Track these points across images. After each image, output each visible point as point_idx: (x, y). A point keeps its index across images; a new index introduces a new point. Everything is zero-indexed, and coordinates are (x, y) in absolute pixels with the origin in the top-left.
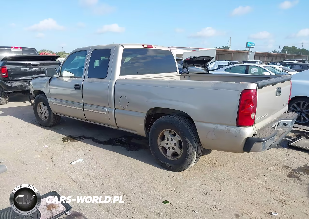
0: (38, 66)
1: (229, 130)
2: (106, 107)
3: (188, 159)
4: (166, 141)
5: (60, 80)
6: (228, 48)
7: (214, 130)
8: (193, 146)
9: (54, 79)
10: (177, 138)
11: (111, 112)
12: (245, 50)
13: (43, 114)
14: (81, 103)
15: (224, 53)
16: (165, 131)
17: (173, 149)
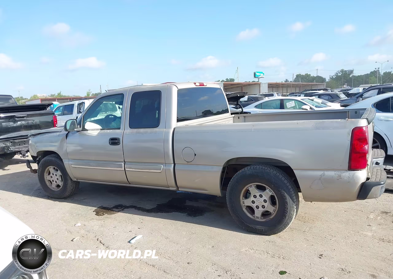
0: (25, 118)
1: (340, 176)
2: (162, 163)
3: (287, 218)
4: (252, 198)
5: (83, 134)
6: (232, 80)
7: (320, 178)
8: (293, 200)
9: (73, 134)
10: (268, 193)
11: (170, 170)
12: (253, 82)
13: (54, 182)
14: (122, 162)
15: (232, 86)
16: (250, 186)
17: (263, 207)
